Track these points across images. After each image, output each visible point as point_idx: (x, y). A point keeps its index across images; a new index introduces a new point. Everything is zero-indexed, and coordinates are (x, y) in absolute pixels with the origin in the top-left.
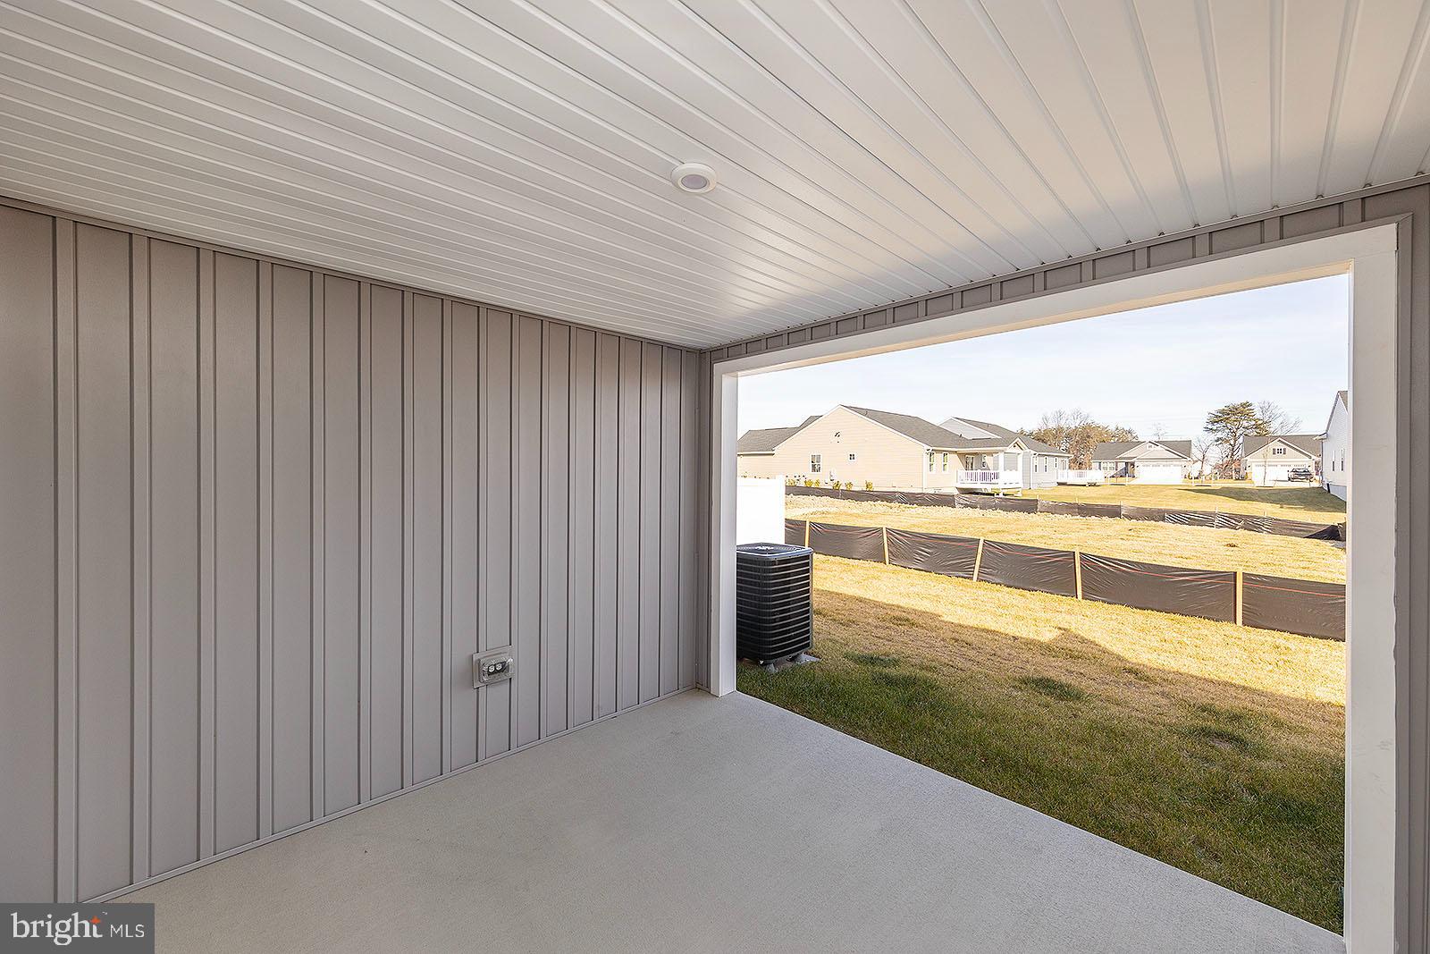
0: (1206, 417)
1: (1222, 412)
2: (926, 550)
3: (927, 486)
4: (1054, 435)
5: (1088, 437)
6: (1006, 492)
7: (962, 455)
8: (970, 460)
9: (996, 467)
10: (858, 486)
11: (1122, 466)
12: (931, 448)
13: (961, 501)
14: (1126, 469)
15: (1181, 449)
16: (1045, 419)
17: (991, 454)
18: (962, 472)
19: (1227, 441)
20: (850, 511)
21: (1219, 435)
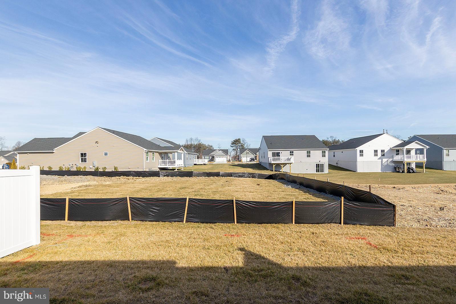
0: (231, 143)
1: (234, 141)
2: (156, 208)
3: (145, 168)
4: (190, 147)
5: (200, 148)
6: (178, 168)
7: (160, 154)
8: (164, 156)
9: (174, 158)
10: (110, 169)
11: (211, 157)
12: (147, 150)
13: (162, 174)
14: (212, 158)
15: (226, 152)
16: (187, 141)
17: (171, 153)
18: (161, 161)
19: (236, 150)
20: (104, 183)
21: (234, 148)
